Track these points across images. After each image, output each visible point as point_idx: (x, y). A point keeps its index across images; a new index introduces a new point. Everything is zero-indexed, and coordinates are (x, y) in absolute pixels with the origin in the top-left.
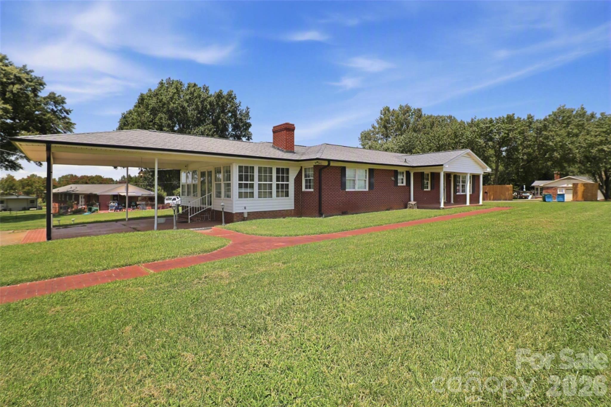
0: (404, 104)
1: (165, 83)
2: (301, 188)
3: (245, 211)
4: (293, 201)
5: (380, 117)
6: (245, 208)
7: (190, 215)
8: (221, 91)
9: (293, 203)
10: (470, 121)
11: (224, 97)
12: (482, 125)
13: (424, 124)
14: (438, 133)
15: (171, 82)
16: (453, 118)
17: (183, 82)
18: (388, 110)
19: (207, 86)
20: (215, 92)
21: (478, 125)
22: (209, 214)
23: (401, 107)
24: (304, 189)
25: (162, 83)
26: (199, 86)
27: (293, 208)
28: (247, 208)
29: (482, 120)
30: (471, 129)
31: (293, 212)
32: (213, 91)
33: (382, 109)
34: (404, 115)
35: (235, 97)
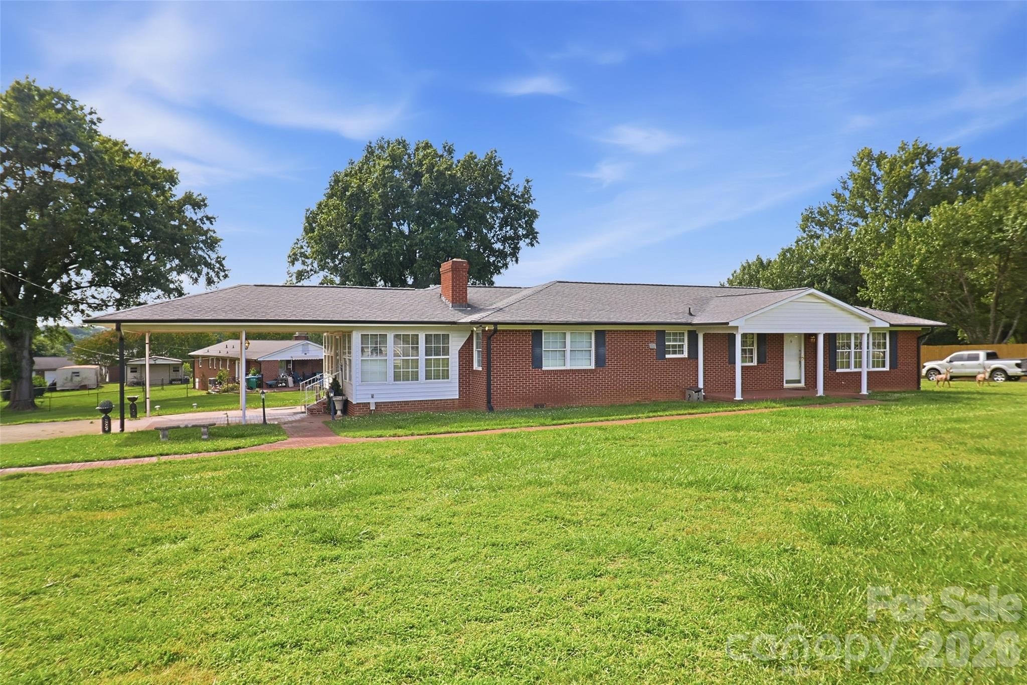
2: (472, 366)
3: (372, 401)
4: (457, 384)
6: (372, 397)
9: (457, 389)
24: (476, 367)
27: (457, 397)
31: (457, 402)
32: (460, 155)
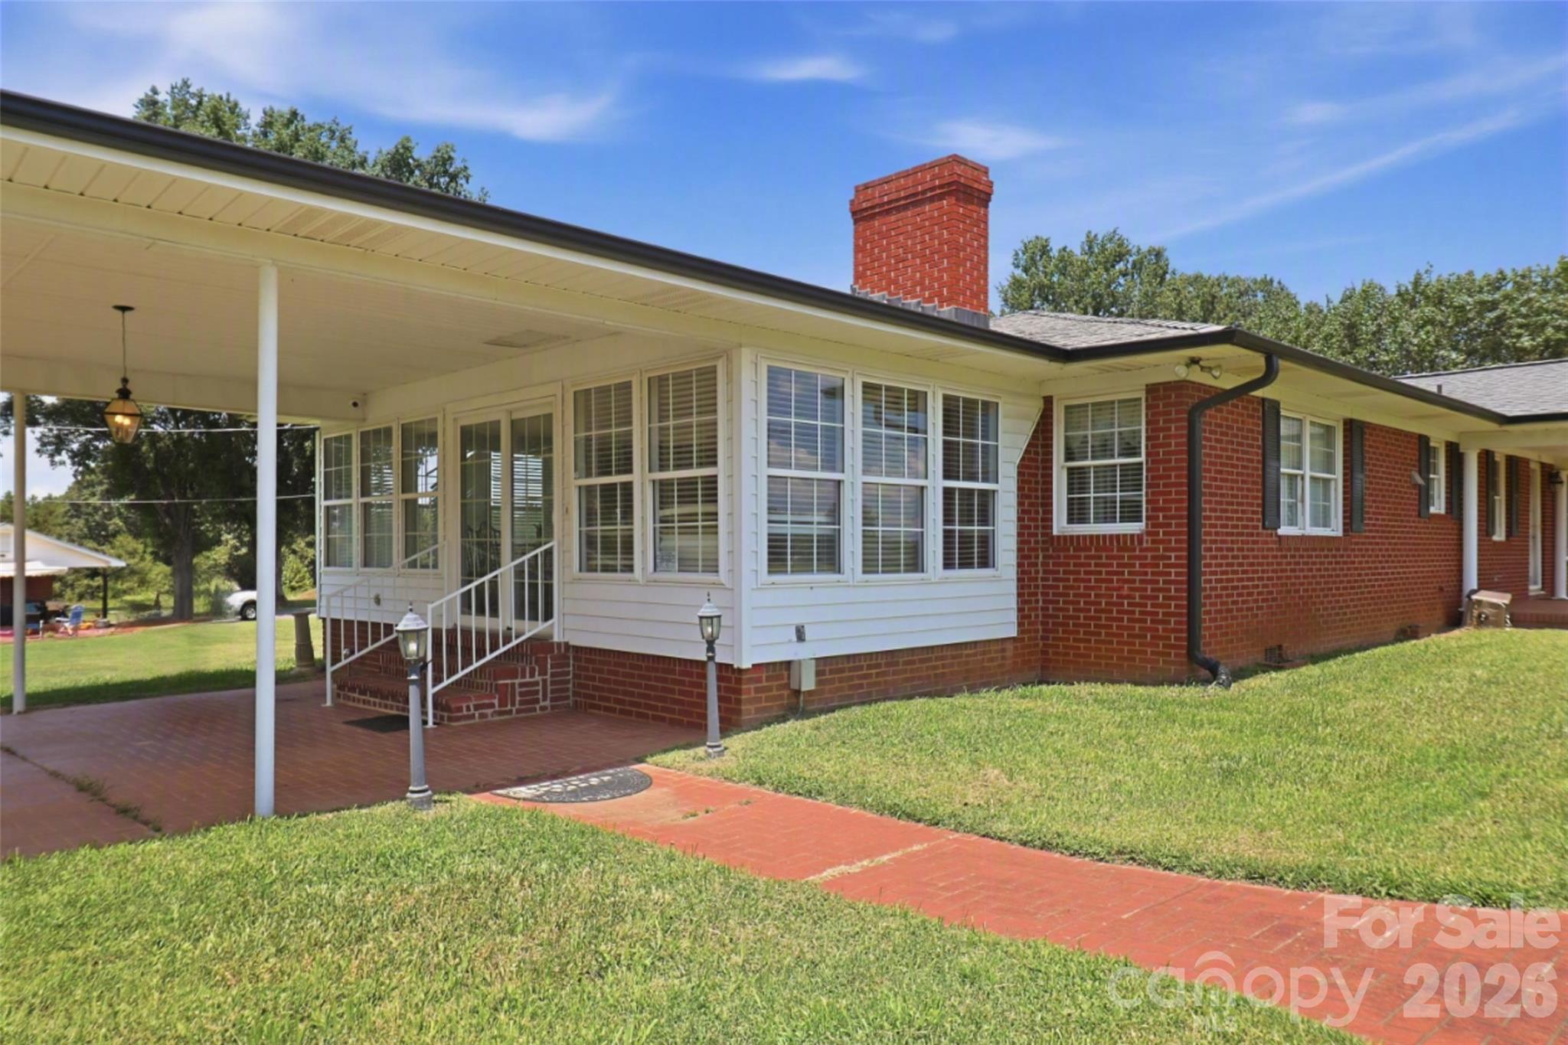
0: (1101, 231)
1: (165, 106)
2: (1048, 520)
3: (806, 653)
4: (1012, 588)
5: (1014, 277)
6: (800, 635)
7: (437, 680)
8: (408, 140)
9: (1013, 602)
10: (1407, 282)
11: (419, 166)
12: (1463, 299)
13: (1180, 304)
14: (1293, 324)
15: (193, 102)
16: (1275, 284)
17: (244, 106)
18: (1045, 250)
19: (344, 125)
20: (380, 152)
21: (1439, 300)
22: (543, 672)
23: (1090, 241)
24: (1060, 524)
25: (155, 103)
26: (309, 122)
27: (1013, 632)
28: (808, 634)
29: (1453, 279)
30: (1415, 313)
31: (1011, 653)
33: (1020, 246)
34: (1107, 270)
35: (466, 168)
